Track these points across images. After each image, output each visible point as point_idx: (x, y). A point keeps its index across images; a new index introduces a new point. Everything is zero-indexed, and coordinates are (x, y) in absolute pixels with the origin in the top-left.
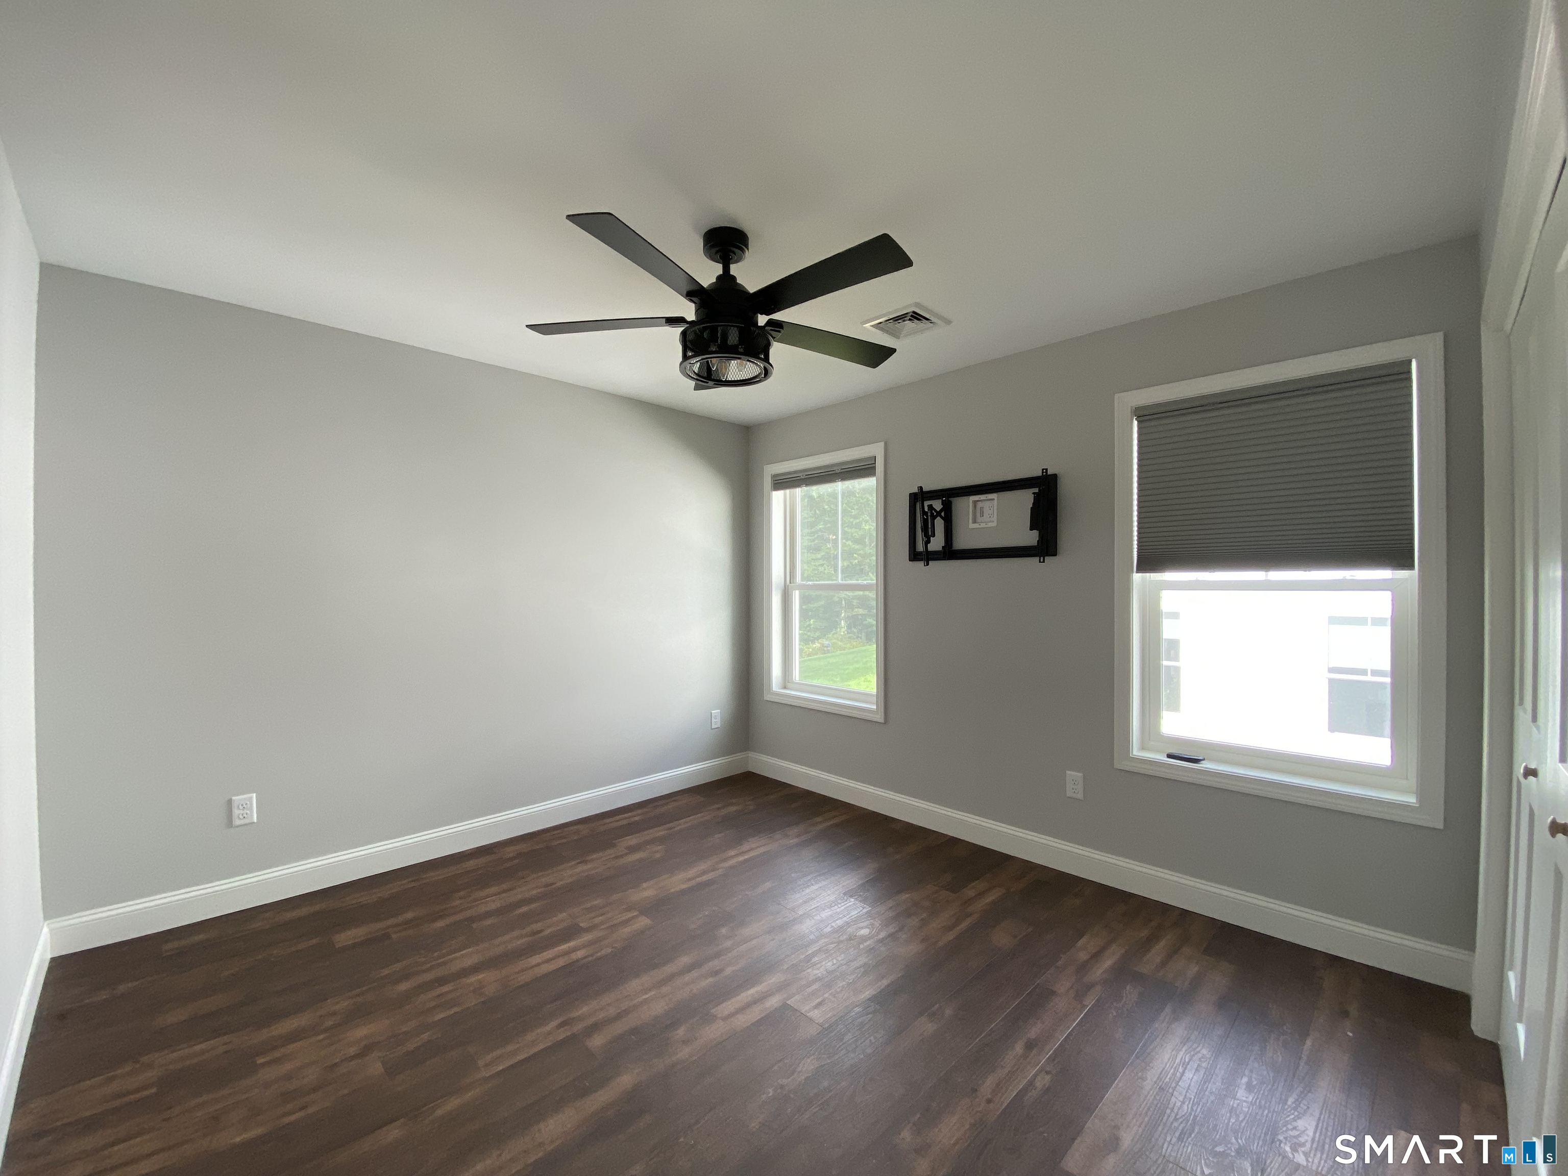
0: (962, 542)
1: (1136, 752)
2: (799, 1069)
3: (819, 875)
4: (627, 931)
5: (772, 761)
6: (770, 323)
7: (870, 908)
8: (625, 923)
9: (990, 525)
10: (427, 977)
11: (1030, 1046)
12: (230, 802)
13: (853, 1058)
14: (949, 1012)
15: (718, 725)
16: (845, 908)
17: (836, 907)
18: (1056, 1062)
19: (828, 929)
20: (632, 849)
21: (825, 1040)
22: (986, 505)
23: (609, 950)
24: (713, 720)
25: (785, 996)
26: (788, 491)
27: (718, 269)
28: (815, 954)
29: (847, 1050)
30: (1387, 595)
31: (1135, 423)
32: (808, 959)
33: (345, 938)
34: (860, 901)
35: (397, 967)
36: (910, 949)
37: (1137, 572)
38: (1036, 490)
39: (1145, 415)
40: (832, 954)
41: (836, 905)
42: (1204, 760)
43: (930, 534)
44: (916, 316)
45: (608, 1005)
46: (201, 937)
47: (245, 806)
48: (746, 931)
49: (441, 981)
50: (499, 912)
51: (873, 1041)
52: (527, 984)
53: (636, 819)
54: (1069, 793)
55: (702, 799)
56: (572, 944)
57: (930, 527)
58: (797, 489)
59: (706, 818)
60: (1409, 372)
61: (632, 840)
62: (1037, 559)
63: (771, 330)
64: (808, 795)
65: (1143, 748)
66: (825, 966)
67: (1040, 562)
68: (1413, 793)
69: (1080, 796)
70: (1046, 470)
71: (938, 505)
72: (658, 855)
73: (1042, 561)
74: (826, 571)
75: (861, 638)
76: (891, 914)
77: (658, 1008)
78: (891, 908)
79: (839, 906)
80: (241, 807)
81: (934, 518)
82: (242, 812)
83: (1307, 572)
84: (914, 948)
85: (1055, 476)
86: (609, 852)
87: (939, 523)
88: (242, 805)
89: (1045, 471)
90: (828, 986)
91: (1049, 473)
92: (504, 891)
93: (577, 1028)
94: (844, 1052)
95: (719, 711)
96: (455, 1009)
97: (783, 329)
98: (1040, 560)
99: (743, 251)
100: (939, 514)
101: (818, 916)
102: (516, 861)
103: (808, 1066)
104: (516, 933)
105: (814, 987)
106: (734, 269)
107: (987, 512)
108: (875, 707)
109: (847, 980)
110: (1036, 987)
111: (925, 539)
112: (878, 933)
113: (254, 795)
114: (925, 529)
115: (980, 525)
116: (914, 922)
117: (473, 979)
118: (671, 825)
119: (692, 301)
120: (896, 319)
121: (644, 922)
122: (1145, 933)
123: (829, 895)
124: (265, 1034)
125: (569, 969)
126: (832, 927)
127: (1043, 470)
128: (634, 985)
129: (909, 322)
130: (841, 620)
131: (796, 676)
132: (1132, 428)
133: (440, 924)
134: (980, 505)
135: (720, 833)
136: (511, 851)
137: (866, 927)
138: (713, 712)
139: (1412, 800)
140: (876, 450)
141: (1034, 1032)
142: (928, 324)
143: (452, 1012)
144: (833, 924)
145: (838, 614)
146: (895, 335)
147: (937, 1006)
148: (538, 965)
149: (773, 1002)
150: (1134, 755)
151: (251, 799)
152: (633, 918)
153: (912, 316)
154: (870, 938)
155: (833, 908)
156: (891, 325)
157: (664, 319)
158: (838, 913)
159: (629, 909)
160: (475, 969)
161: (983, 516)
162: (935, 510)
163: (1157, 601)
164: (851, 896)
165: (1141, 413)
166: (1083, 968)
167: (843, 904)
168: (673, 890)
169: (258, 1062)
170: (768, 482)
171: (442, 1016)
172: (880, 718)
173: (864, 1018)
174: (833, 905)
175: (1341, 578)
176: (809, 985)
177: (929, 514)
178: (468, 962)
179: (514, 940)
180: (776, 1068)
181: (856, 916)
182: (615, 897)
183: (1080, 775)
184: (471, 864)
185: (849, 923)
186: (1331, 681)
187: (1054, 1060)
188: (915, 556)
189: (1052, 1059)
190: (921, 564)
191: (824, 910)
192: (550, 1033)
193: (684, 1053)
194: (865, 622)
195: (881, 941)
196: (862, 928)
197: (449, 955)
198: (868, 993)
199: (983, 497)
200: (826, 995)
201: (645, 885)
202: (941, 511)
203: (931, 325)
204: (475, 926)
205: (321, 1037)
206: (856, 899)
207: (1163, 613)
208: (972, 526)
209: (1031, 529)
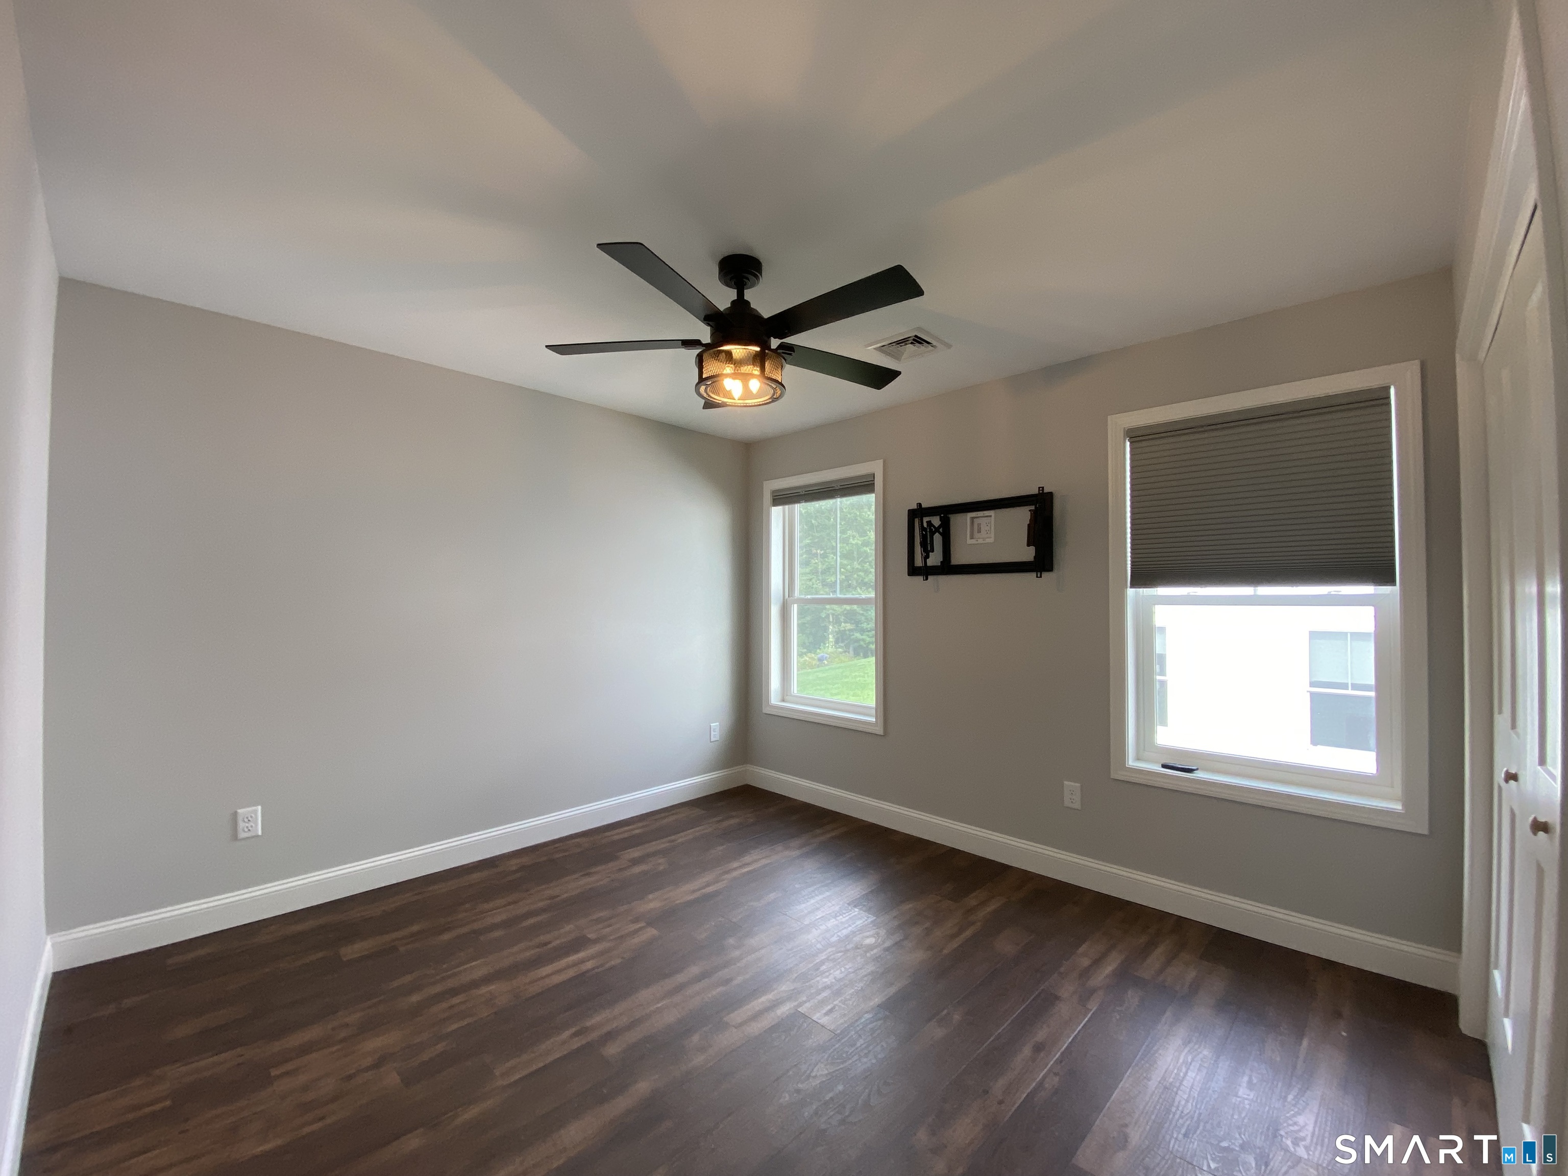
0: (959, 557)
1: (1131, 762)
2: (813, 1074)
3: (823, 886)
4: (636, 940)
5: (770, 774)
6: (781, 346)
7: (875, 918)
8: (636, 932)
9: (988, 541)
10: (438, 989)
11: (1039, 1048)
12: (235, 814)
13: (866, 1063)
14: (957, 1017)
15: (717, 738)
16: (850, 918)
17: (841, 917)
18: (1063, 1064)
19: (834, 939)
20: (635, 862)
21: (837, 1046)
22: (983, 521)
23: (619, 961)
24: (712, 733)
25: (796, 1003)
26: (787, 507)
27: (732, 294)
28: (822, 963)
29: (859, 1055)
30: (1370, 611)
31: (1128, 444)
32: (817, 968)
33: (352, 951)
34: (865, 911)
35: (408, 978)
36: (916, 957)
37: (1131, 587)
38: (1033, 508)
39: (1137, 436)
40: (839, 963)
41: (841, 915)
42: (1197, 769)
43: (929, 549)
44: (918, 340)
45: (621, 1014)
46: (201, 952)
47: (250, 819)
48: (753, 942)
49: (454, 992)
50: (506, 924)
51: (885, 1045)
52: (539, 994)
53: (637, 831)
54: (1067, 803)
55: (703, 812)
56: (581, 955)
57: (929, 542)
58: (796, 505)
59: (706, 831)
60: (1388, 398)
61: (635, 853)
62: (1034, 574)
63: (783, 353)
64: (806, 807)
65: (1138, 759)
66: (834, 975)
67: (1037, 577)
68: (1399, 800)
69: (1077, 805)
70: (1043, 488)
71: (936, 521)
72: (661, 868)
73: (1039, 576)
74: (814, 586)
75: (849, 652)
76: (896, 923)
77: (671, 1017)
78: (895, 917)
79: (844, 916)
80: (246, 820)
81: (932, 534)
82: (247, 825)
83: (1295, 587)
84: (919, 956)
85: (1051, 494)
86: (611, 865)
87: (938, 539)
88: (247, 818)
89: (1041, 489)
90: (838, 993)
91: (1045, 491)
92: (509, 904)
93: (594, 1035)
94: (856, 1057)
95: (718, 724)
96: (468, 1021)
97: (794, 352)
98: (1037, 575)
99: (757, 277)
100: (937, 530)
101: (824, 925)
102: (518, 875)
103: (821, 1071)
104: (522, 945)
105: (824, 994)
106: (749, 295)
107: (983, 528)
108: (874, 720)
109: (856, 988)
110: (1039, 994)
111: (924, 554)
112: (884, 942)
113: (259, 808)
114: (924, 544)
115: (977, 541)
116: (918, 930)
117: (484, 990)
118: (673, 837)
119: (709, 325)
120: (899, 343)
121: (652, 932)
122: (1143, 939)
123: (833, 905)
124: (277, 1046)
125: (581, 979)
126: (838, 936)
127: (1039, 488)
128: (644, 995)
129: (910, 345)
130: (829, 634)
131: (795, 689)
132: (1125, 447)
133: (446, 937)
134: (976, 521)
135: (723, 845)
136: (514, 864)
137: (872, 936)
138: (712, 725)
139: (1398, 807)
140: (875, 468)
141: (1041, 1035)
142: (930, 348)
143: (466, 1023)
144: (839, 934)
145: (825, 629)
146: (897, 357)
147: (945, 1012)
148: (548, 976)
149: (784, 1009)
150: (1130, 765)
151: (255, 812)
152: (641, 929)
153: (914, 340)
154: (876, 947)
155: (838, 918)
156: (894, 348)
157: (681, 342)
158: (842, 923)
159: (636, 920)
160: (487, 980)
161: (980, 532)
162: (934, 527)
163: (1150, 615)
164: (855, 906)
165: (1134, 434)
166: (1085, 974)
167: (847, 914)
168: (678, 902)
169: (272, 1074)
170: (767, 497)
171: (455, 1026)
172: (879, 730)
173: (874, 1024)
174: (838, 914)
175: (1326, 593)
176: (819, 992)
177: (928, 530)
178: (478, 974)
179: (521, 952)
180: (791, 1073)
181: (861, 925)
182: (622, 909)
183: (1078, 785)
184: (476, 876)
185: (855, 932)
186: (1312, 695)
187: (1061, 1062)
188: (913, 571)
189: (1059, 1061)
190: (919, 579)
191: (829, 920)
192: (564, 1043)
193: (699, 1060)
194: (853, 637)
195: (887, 949)
196: (867, 937)
197: (458, 966)
198: (877, 1000)
199: (980, 514)
200: (835, 1003)
201: (651, 896)
202: (940, 527)
203: (932, 348)
204: (482, 938)
205: (335, 1048)
206: (860, 909)
207: (1156, 628)
208: (969, 541)
209: (1028, 545)
